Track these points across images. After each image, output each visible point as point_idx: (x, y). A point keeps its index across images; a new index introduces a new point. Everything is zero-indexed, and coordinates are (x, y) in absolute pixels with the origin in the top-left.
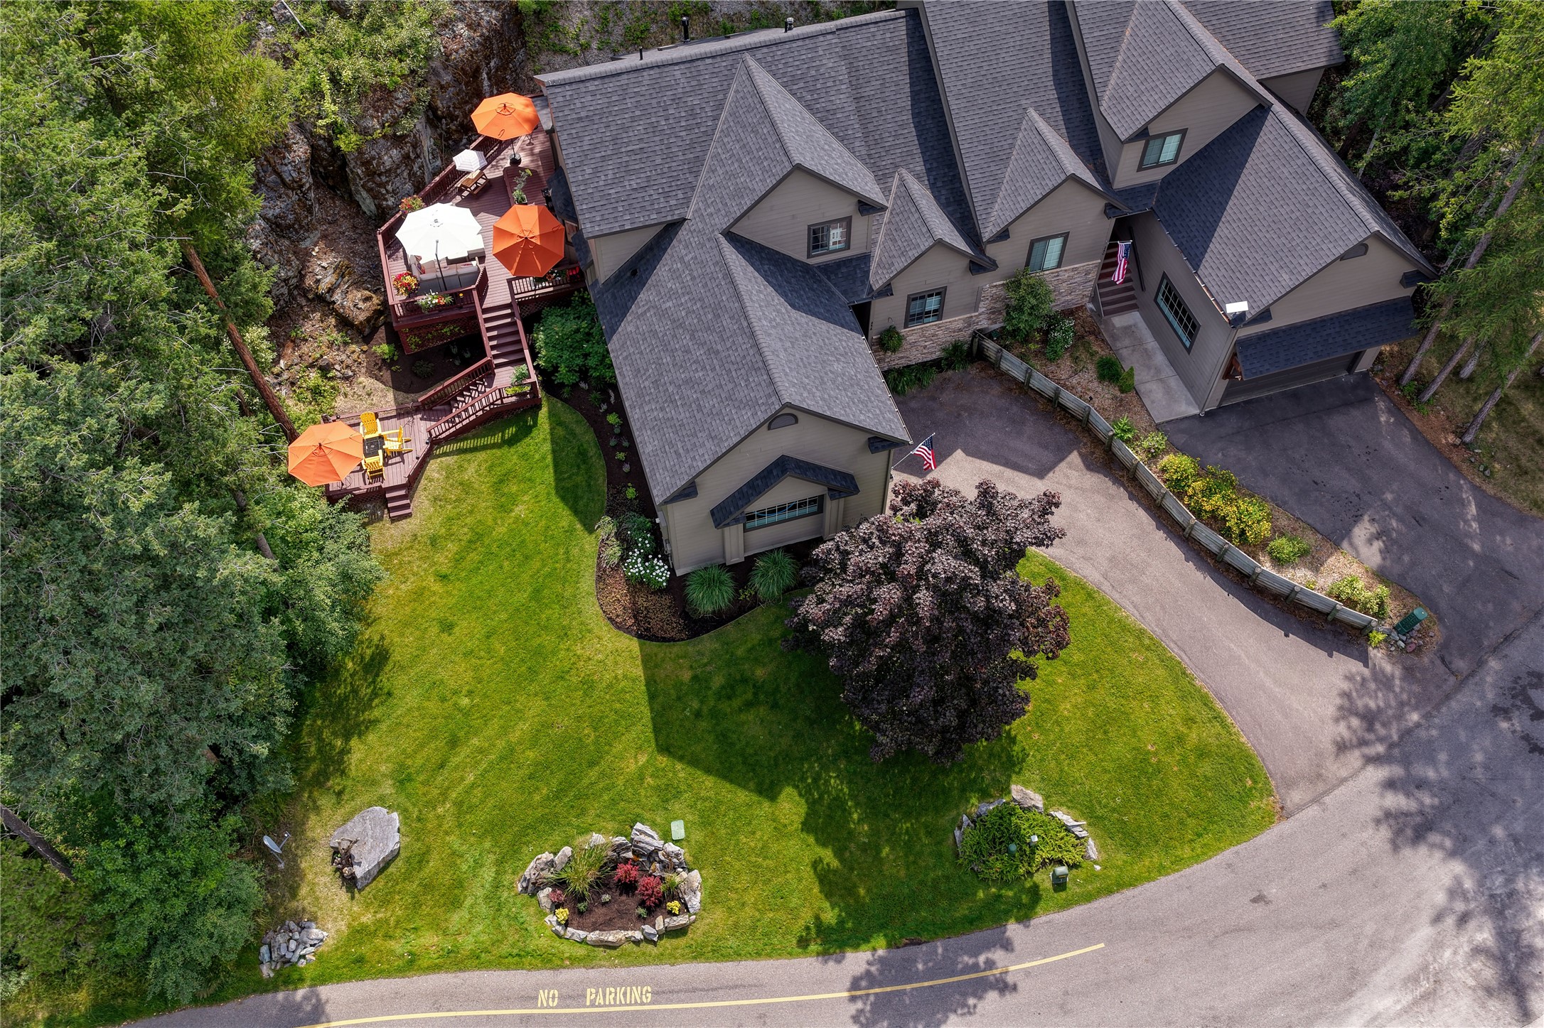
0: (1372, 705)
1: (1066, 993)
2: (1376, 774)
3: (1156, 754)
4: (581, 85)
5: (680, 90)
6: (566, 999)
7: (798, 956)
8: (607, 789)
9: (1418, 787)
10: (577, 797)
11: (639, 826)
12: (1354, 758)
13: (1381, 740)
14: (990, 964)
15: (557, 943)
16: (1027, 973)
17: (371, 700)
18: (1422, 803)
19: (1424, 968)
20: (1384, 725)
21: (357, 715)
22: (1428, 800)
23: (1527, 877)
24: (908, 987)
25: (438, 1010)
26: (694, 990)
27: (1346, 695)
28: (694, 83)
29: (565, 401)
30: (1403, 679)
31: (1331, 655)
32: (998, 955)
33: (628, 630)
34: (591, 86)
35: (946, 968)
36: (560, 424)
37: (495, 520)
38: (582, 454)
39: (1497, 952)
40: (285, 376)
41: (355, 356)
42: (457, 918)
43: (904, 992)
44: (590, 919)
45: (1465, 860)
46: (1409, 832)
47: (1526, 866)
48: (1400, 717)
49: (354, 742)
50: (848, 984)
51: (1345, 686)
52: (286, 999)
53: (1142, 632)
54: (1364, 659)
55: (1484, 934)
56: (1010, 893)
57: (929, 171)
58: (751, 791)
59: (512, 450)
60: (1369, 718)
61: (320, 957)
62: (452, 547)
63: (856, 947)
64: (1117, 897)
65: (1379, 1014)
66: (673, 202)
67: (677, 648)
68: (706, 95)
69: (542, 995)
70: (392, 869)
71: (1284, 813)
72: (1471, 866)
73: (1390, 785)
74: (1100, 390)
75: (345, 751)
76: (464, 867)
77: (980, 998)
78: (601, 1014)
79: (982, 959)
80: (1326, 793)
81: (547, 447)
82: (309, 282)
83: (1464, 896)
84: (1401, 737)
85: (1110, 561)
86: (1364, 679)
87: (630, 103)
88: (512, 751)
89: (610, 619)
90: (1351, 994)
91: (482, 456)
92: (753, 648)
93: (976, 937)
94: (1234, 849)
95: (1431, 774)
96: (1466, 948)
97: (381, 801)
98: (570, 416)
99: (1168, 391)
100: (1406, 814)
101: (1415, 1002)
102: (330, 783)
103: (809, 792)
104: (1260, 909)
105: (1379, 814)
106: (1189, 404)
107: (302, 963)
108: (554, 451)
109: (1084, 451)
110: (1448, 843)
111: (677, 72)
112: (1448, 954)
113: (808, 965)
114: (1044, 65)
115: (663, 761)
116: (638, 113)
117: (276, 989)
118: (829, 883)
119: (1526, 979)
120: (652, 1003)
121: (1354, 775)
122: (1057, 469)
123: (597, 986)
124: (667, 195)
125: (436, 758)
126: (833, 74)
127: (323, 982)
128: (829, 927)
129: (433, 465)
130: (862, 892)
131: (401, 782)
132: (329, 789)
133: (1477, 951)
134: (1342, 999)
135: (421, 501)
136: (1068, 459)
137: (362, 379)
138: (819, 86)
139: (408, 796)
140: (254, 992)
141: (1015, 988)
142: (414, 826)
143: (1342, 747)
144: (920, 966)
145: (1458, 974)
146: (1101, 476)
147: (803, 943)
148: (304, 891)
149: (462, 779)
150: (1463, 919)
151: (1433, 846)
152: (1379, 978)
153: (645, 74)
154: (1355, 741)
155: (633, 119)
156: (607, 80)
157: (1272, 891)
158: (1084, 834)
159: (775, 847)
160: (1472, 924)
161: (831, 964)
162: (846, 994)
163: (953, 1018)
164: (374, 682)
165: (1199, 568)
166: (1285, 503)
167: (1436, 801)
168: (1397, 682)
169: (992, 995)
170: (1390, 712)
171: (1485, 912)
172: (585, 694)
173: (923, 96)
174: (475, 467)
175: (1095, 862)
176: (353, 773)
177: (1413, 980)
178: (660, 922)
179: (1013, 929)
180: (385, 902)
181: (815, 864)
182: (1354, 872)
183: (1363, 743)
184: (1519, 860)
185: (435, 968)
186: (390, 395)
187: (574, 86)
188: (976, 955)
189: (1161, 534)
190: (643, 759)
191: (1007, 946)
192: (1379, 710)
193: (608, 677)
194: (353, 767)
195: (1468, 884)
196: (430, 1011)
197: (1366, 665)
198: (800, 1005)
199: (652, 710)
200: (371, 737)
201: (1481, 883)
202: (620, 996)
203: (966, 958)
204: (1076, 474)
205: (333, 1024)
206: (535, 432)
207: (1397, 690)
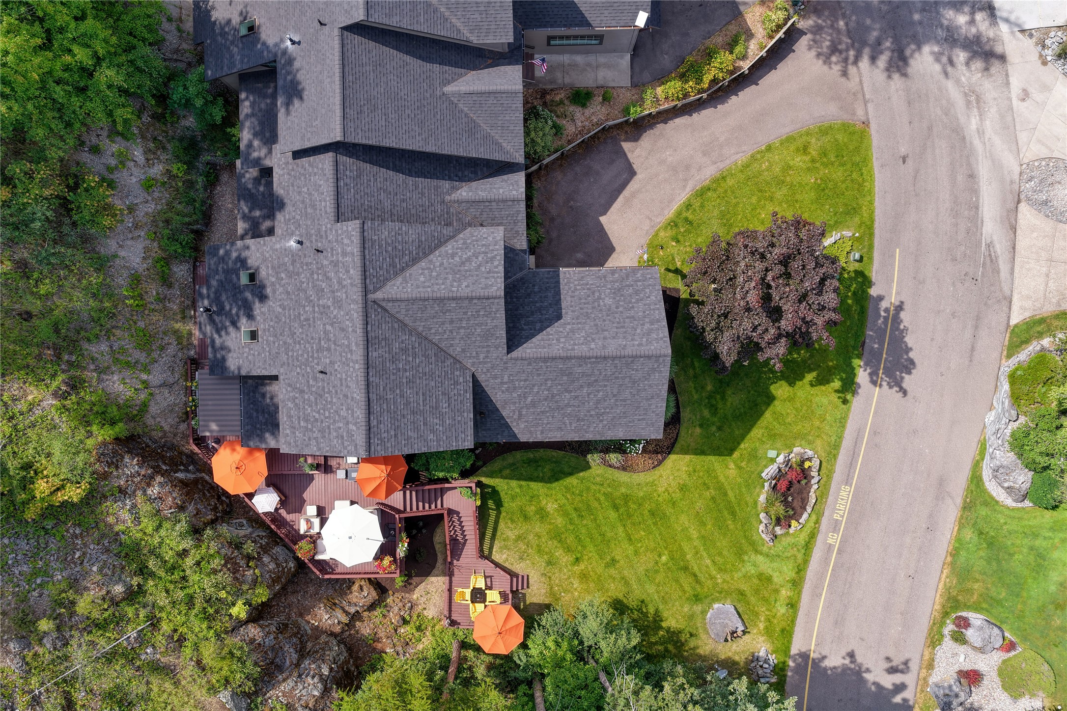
0: (828, 43)
1: (915, 278)
2: (864, 63)
3: (816, 179)
4: (372, 430)
5: (387, 355)
6: (835, 529)
7: (850, 407)
8: (740, 488)
9: (879, 44)
10: (739, 505)
11: (763, 475)
12: (852, 70)
13: (847, 50)
14: (887, 310)
15: (805, 529)
16: (898, 293)
17: (642, 613)
18: (888, 48)
19: (966, 94)
20: (840, 43)
21: (648, 621)
22: (888, 44)
23: (943, 16)
24: (884, 356)
25: (821, 595)
26: (851, 464)
27: (819, 55)
28: (383, 344)
29: (484, 464)
30: (819, 18)
31: (794, 51)
32: (884, 305)
33: (664, 459)
34: (374, 423)
35: (881, 333)
36: (501, 471)
37: (550, 523)
38: (530, 462)
39: (971, 54)
40: (400, 649)
41: (397, 601)
42: (777, 579)
43: (886, 359)
44: (799, 510)
45: (924, 43)
46: (901, 63)
47: (938, 13)
48: (839, 31)
49: (664, 624)
50: (872, 386)
51: (813, 53)
52: (792, 671)
53: (752, 156)
54: (802, 33)
55: (961, 56)
56: (854, 286)
57: (450, 179)
58: (766, 409)
59: (506, 505)
60: (834, 49)
61: (774, 652)
62: (559, 553)
63: (855, 375)
64: (877, 232)
65: (977, 129)
66: (461, 380)
67: (683, 433)
68: (393, 337)
69: (830, 541)
70: (740, 611)
71: (866, 124)
72: (928, 42)
73: (873, 59)
74: (592, 111)
75: (668, 630)
76: (753, 572)
77: (901, 321)
78: (849, 513)
79: (883, 314)
80: (864, 96)
81: (514, 483)
82: (338, 629)
83: (941, 54)
84: (850, 38)
85: (705, 155)
86: (814, 41)
87: (390, 396)
88: (703, 537)
89: (654, 467)
90: (964, 138)
91: (502, 525)
92: (695, 388)
93: (870, 312)
94: (874, 160)
95: (875, 34)
96: (964, 68)
97: (704, 612)
98: (497, 464)
99: (608, 66)
100: (891, 59)
101: (979, 108)
102: (683, 640)
103: (776, 378)
104: (909, 161)
105: (886, 74)
106: (622, 57)
107: (776, 661)
108: (519, 479)
109: (623, 137)
110: (913, 47)
111: (374, 354)
112: (963, 79)
113: (857, 403)
114: (414, 64)
115: (736, 454)
116: (398, 391)
117: (785, 676)
118: (822, 381)
119: (987, 48)
120: (851, 487)
121: (860, 75)
122: (631, 161)
123: (834, 513)
124: (456, 383)
125: (691, 579)
126: (393, 233)
127: (789, 651)
128: (842, 387)
129: (496, 556)
130: (831, 364)
131: (696, 600)
132: (686, 641)
133: (967, 64)
134: (965, 143)
135: (519, 568)
136: (626, 150)
137: (415, 597)
138: (400, 247)
139: (706, 597)
140: (783, 687)
141: (902, 303)
142: (723, 594)
143: (845, 74)
144: (876, 346)
145: (974, 79)
146: (645, 134)
147: (845, 402)
148: (737, 658)
149: (707, 567)
150: (951, 62)
151: (912, 56)
152: (962, 120)
153: (371, 379)
154: (844, 65)
155: (402, 396)
156: (371, 410)
157: (903, 151)
158: (839, 235)
159: (798, 405)
160: (955, 59)
161: (860, 391)
162: (878, 388)
163: (906, 339)
164: (631, 610)
165: (723, 103)
166: (709, 32)
167: (890, 40)
168: (820, 21)
169: (902, 315)
170: (835, 35)
171: (951, 48)
172: (689, 490)
173: (397, 163)
174: (507, 530)
175: (854, 235)
176: (683, 627)
177: (968, 103)
178: (814, 473)
179: (873, 292)
180: (757, 614)
181: (812, 385)
182: (909, 103)
183: (846, 60)
184: (934, 14)
185: (799, 594)
186: (432, 579)
187: (372, 436)
188: (880, 316)
189: (695, 115)
190: (732, 466)
191: (881, 298)
192: (832, 41)
193: (684, 476)
194: (679, 626)
195: (936, 49)
196: (820, 599)
197: (806, 34)
198: (875, 412)
199: (709, 455)
200: (665, 614)
201: (938, 42)
202: (842, 502)
203: (880, 322)
204: (638, 150)
205: (812, 648)
206: (498, 488)
207: (824, 24)
